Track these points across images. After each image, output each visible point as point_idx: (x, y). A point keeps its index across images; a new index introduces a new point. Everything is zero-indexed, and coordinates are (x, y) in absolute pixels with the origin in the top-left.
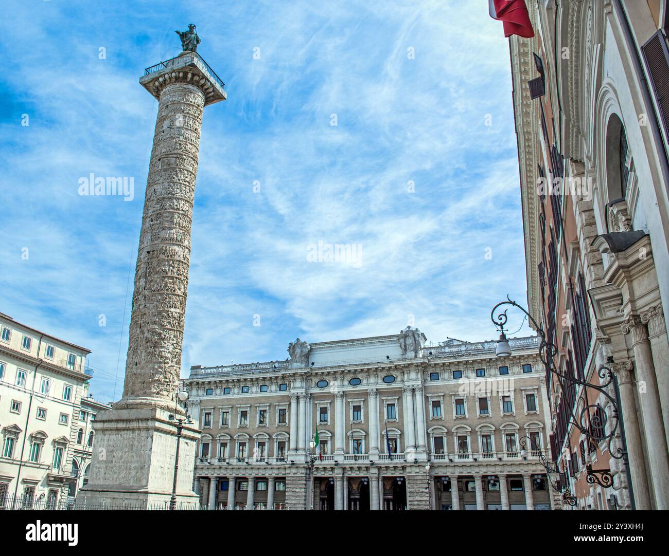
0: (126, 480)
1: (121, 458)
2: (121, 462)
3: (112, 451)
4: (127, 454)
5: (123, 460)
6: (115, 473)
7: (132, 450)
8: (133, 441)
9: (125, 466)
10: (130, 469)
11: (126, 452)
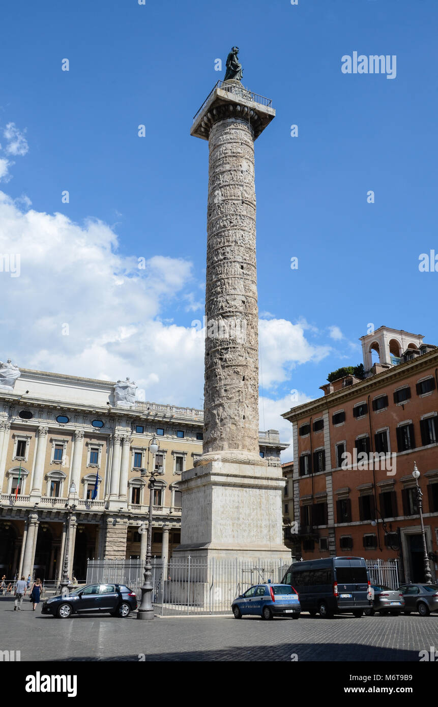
0: (258, 538)
1: (249, 515)
2: (249, 519)
3: (238, 507)
4: (255, 511)
5: (252, 517)
6: (245, 531)
7: (260, 508)
8: (260, 499)
9: (255, 525)
10: (261, 527)
11: (254, 509)
